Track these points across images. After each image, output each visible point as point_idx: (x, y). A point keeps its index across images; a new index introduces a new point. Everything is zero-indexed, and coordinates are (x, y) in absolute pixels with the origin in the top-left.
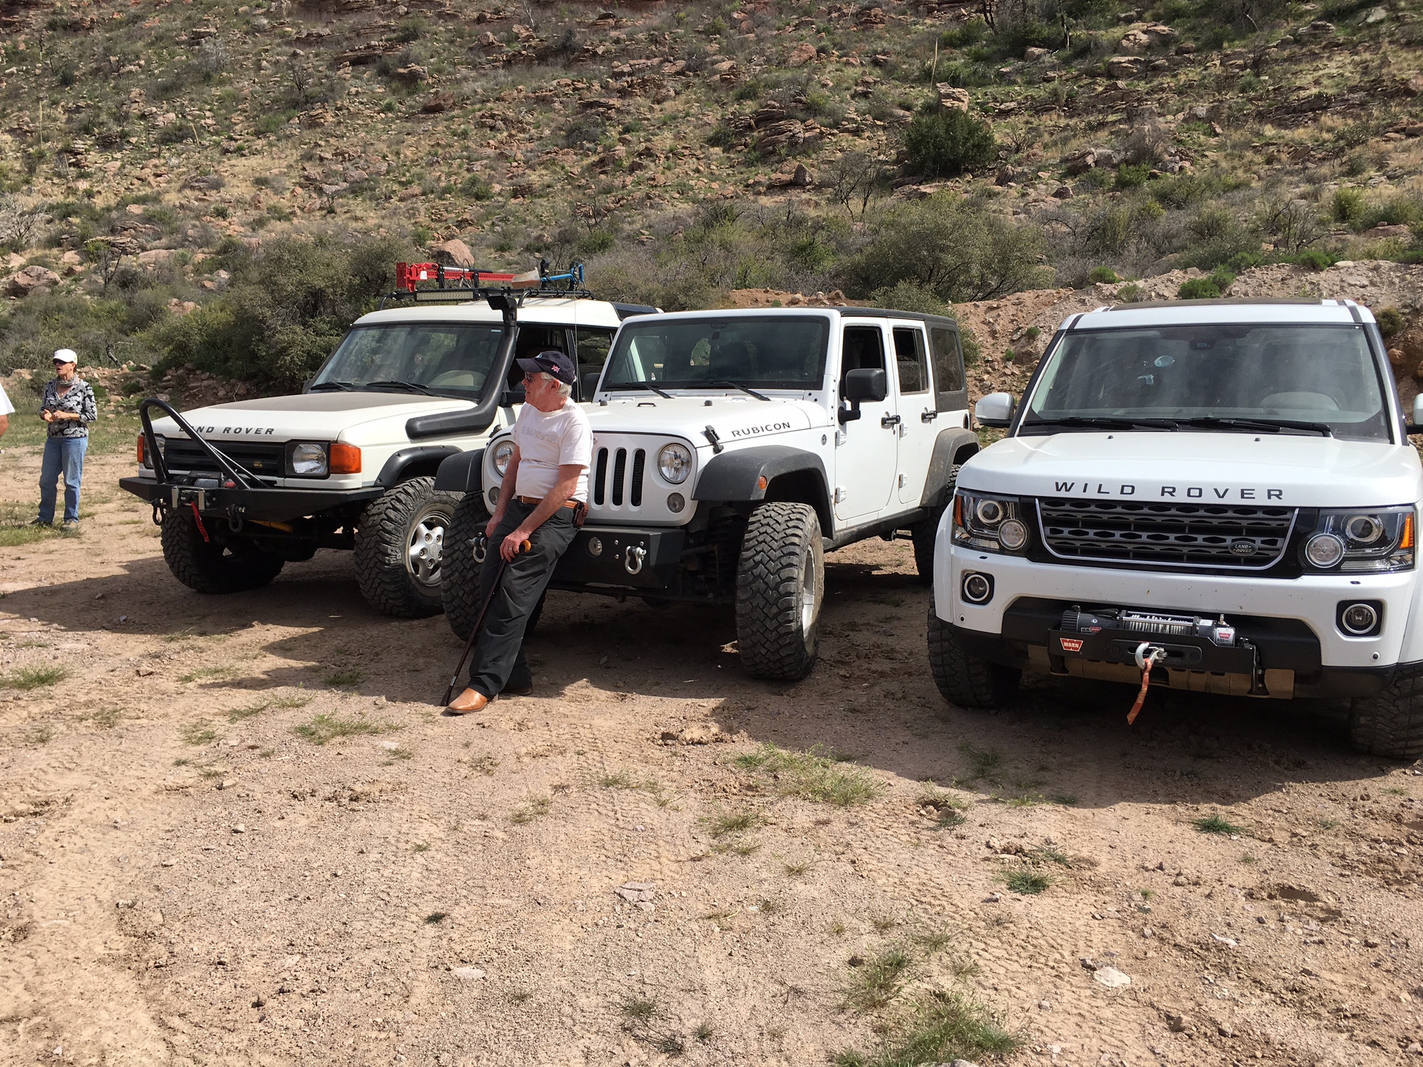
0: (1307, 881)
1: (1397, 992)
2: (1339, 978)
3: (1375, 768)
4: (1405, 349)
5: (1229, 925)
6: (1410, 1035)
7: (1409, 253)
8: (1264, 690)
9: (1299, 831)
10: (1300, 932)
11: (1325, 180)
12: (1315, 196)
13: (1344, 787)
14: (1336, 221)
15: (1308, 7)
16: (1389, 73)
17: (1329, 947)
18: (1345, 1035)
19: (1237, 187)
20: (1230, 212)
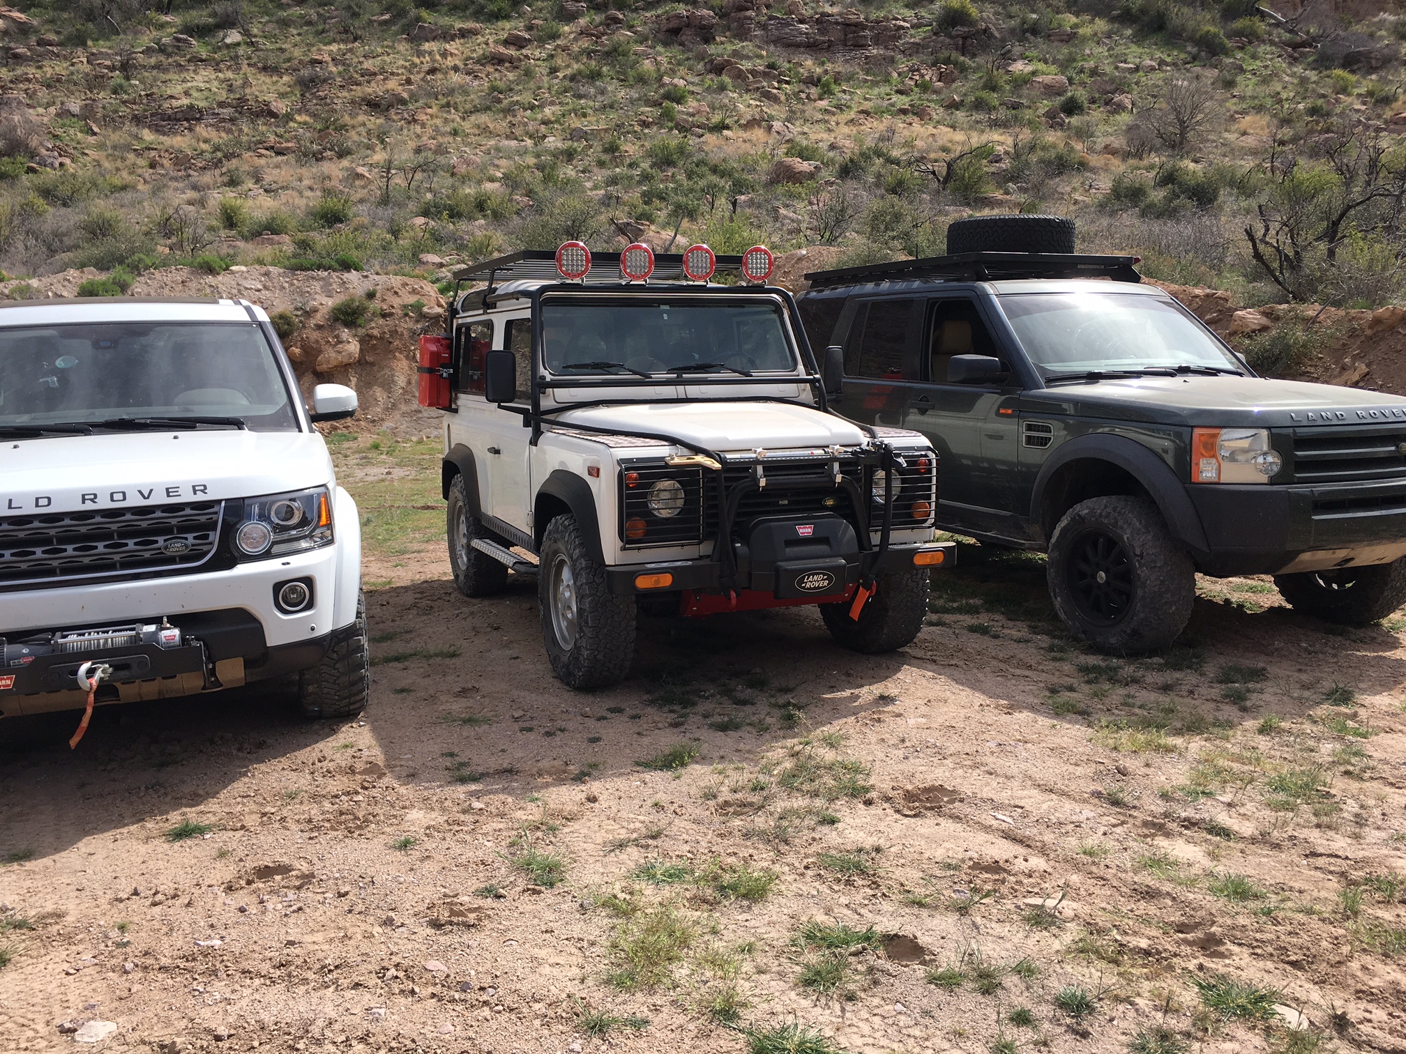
0: (281, 856)
1: (370, 930)
2: (319, 937)
3: (327, 730)
4: (302, 347)
5: (212, 926)
6: (385, 964)
7: (293, 261)
8: (218, 683)
9: (268, 809)
10: (279, 906)
11: (209, 188)
12: (202, 203)
13: (305, 755)
14: (225, 227)
15: (168, 19)
16: (252, 94)
17: (308, 910)
18: (332, 989)
19: (124, 188)
20: (121, 213)
